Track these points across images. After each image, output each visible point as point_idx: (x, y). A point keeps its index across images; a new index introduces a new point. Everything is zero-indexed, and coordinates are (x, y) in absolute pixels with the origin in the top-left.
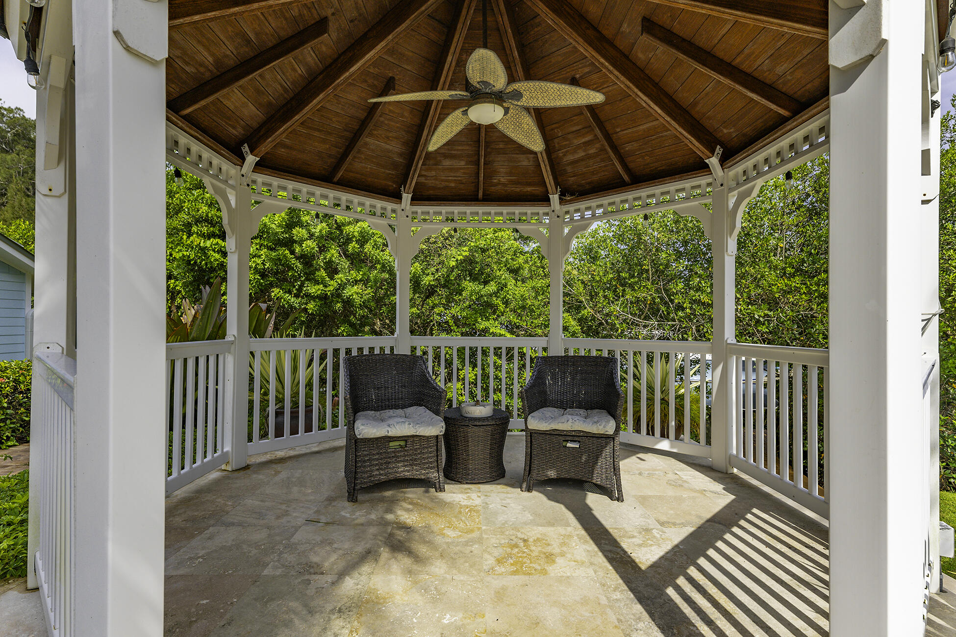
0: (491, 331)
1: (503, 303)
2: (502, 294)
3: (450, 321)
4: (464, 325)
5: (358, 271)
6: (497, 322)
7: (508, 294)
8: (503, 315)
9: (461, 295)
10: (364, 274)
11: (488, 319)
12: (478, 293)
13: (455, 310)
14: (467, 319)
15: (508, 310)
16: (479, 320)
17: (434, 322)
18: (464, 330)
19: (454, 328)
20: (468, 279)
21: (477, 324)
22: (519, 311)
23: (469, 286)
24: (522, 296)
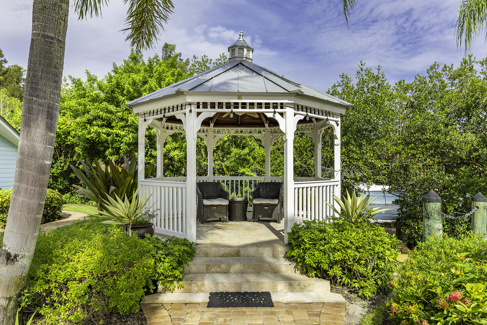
0: (246, 174)
1: (253, 159)
2: (252, 153)
3: (224, 169)
4: (232, 170)
5: (177, 143)
6: (249, 169)
7: (255, 154)
8: (252, 165)
9: (230, 154)
10: (180, 144)
11: (244, 167)
12: (239, 154)
13: (227, 163)
14: (233, 167)
15: (255, 162)
16: (240, 168)
17: (216, 169)
18: (232, 173)
19: (227, 172)
20: (234, 146)
21: (239, 170)
22: (261, 163)
23: (234, 150)
24: (262, 155)
